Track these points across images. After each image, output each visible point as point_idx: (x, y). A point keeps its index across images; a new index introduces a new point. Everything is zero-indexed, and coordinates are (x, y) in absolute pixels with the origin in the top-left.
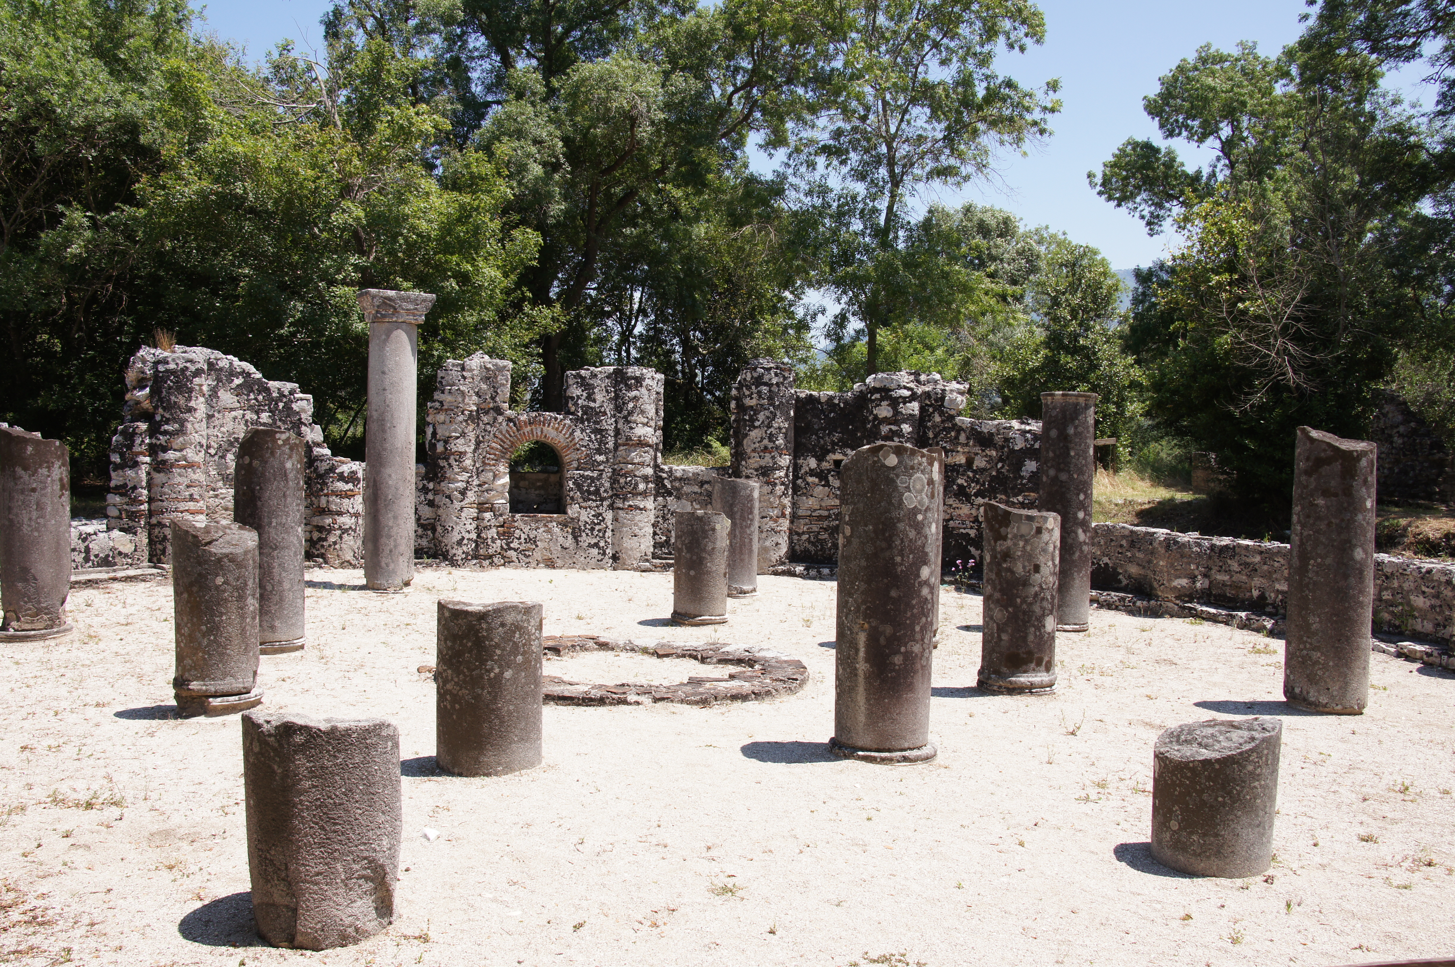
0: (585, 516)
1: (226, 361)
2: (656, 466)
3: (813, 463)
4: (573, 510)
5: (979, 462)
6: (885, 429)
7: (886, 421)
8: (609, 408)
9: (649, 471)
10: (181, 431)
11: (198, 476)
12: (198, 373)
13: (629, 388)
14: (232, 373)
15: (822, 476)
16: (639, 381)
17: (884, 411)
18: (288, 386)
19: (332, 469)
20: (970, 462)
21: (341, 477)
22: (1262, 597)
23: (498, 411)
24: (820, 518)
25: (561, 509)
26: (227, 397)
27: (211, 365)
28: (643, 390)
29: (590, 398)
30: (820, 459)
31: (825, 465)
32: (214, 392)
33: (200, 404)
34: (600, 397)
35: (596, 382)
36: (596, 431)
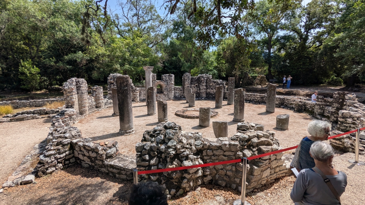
0: (166, 93)
2: (174, 87)
3: (193, 85)
4: (164, 93)
5: (214, 85)
6: (203, 81)
7: (203, 80)
8: (168, 79)
15: (194, 87)
17: (203, 79)
19: (136, 89)
20: (213, 85)
21: (137, 90)
22: (250, 100)
23: (155, 80)
25: (163, 93)
28: (172, 77)
29: (166, 78)
30: (194, 85)
34: (167, 78)
36: (167, 83)
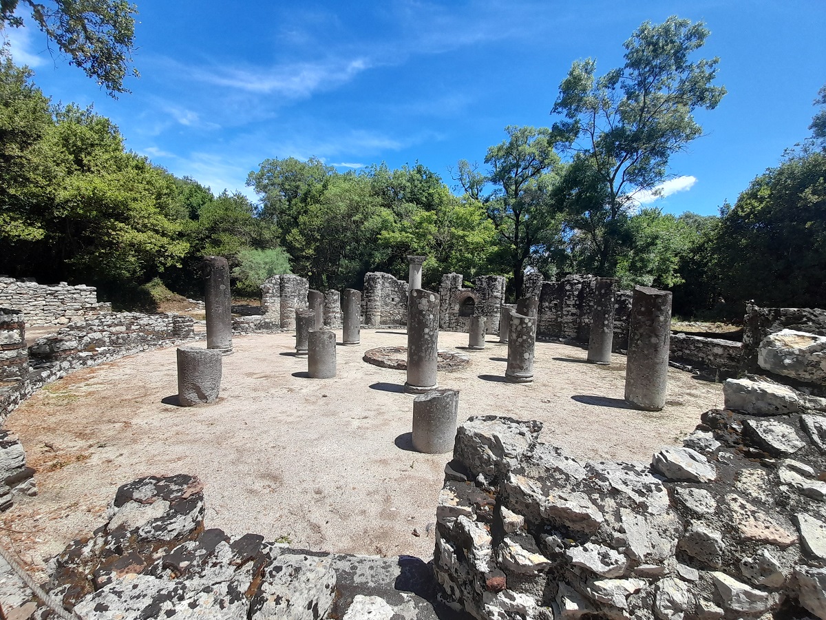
1: (386, 275)
2: (501, 304)
3: (547, 304)
7: (569, 291)
8: (487, 287)
9: (498, 305)
10: (373, 292)
11: (377, 303)
12: (378, 278)
13: (493, 282)
14: (388, 278)
15: (550, 309)
16: (496, 280)
17: (569, 287)
18: (402, 282)
24: (549, 321)
26: (387, 284)
27: (383, 276)
28: (497, 282)
30: (549, 303)
31: (551, 305)
32: (383, 283)
33: (379, 286)
34: (484, 284)
35: (483, 280)
36: (483, 294)
